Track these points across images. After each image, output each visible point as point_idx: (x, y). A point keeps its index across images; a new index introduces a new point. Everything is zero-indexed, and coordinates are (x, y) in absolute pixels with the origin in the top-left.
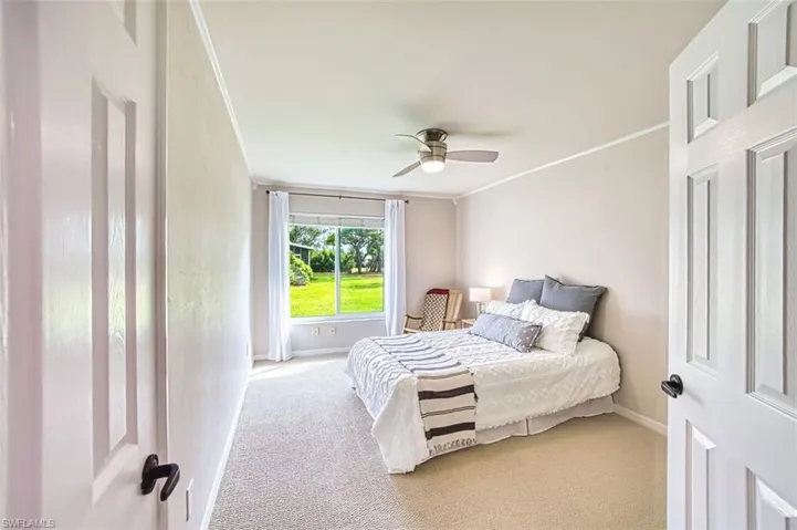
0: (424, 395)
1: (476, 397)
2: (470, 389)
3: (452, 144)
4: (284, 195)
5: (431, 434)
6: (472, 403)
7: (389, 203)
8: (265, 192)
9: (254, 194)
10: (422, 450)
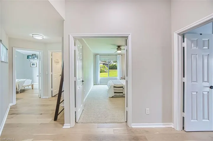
0: (114, 87)
1: (123, 89)
2: (122, 87)
3: (122, 48)
4: (99, 56)
5: (115, 93)
6: (122, 89)
7: (118, 56)
8: (96, 55)
9: (94, 56)
10: (113, 94)
